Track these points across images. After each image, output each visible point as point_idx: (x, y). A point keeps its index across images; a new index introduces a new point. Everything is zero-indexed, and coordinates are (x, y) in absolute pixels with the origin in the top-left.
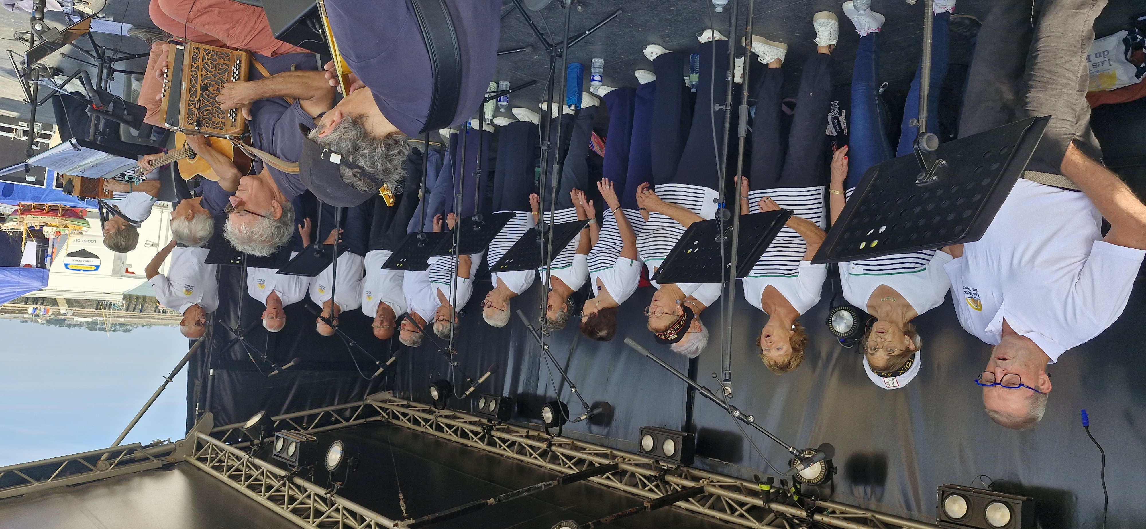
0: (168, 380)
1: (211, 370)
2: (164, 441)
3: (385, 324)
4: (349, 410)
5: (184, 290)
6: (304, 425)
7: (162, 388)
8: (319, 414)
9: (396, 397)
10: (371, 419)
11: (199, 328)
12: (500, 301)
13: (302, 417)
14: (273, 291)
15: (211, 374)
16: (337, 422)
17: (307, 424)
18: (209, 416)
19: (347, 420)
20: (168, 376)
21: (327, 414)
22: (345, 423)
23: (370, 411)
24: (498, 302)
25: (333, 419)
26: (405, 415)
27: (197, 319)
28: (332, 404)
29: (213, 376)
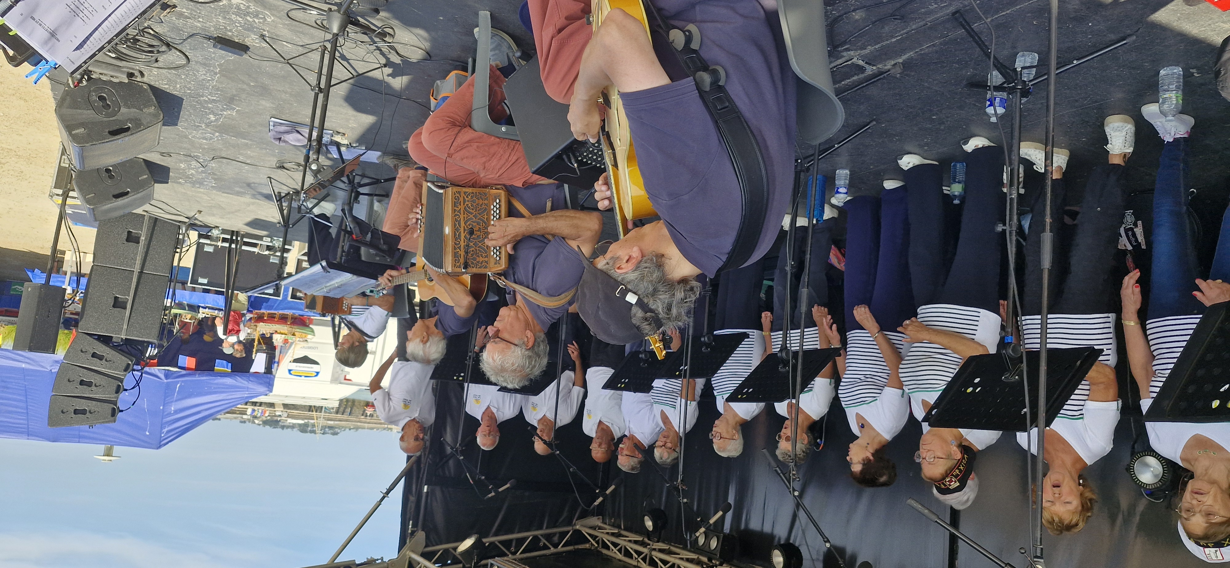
0: (385, 495)
1: (426, 487)
2: (378, 560)
3: (603, 446)
4: (558, 535)
5: (402, 404)
6: (513, 549)
7: (378, 503)
8: (528, 538)
9: (606, 524)
10: (580, 547)
11: (418, 443)
12: (730, 430)
13: (510, 541)
14: (488, 407)
15: (425, 490)
16: (546, 547)
17: (515, 548)
18: (421, 535)
19: (556, 546)
20: (385, 491)
21: (536, 539)
22: (553, 550)
23: (579, 537)
24: (728, 432)
25: (541, 544)
26: (615, 545)
27: (415, 434)
28: (541, 528)
29: (427, 492)
